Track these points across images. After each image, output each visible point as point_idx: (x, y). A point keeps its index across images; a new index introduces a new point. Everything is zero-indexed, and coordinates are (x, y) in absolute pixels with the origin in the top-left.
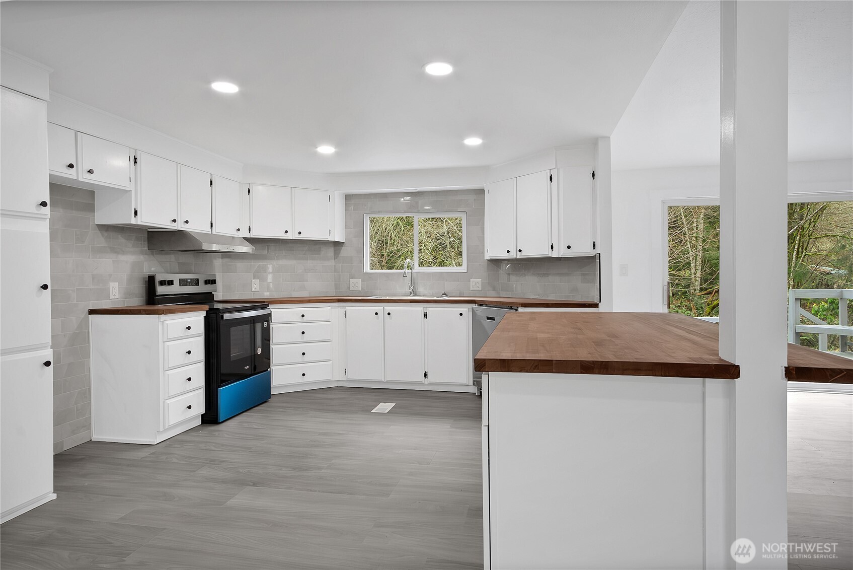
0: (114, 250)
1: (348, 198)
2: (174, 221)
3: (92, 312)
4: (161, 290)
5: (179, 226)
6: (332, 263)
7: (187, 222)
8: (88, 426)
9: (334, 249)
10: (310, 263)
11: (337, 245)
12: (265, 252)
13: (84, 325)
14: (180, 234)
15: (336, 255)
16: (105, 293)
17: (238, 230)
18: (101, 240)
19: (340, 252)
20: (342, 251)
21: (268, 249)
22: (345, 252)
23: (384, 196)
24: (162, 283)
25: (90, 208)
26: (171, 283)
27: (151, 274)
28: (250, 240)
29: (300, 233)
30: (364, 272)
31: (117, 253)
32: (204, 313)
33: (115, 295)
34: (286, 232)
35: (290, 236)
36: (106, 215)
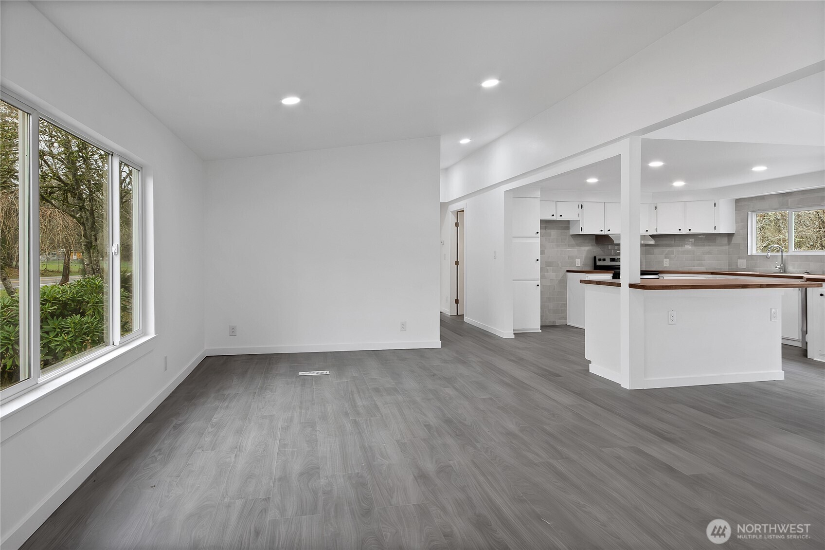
0: (578, 245)
1: (738, 201)
2: (602, 231)
3: (568, 271)
4: (599, 263)
5: (605, 233)
6: (726, 248)
7: (609, 230)
8: (566, 318)
9: (728, 239)
10: (707, 248)
11: (730, 236)
12: (673, 242)
13: (564, 277)
14: (607, 236)
15: (729, 241)
16: (574, 264)
17: (647, 231)
18: (573, 242)
19: (732, 240)
20: (733, 239)
21: (675, 240)
22: (735, 240)
23: (762, 198)
24: (600, 260)
25: (568, 228)
26: (604, 260)
27: (595, 255)
28: (652, 236)
29: (690, 230)
30: (748, 254)
31: (580, 246)
32: (612, 275)
33: (578, 264)
34: (680, 230)
35: (683, 232)
36: (574, 231)
